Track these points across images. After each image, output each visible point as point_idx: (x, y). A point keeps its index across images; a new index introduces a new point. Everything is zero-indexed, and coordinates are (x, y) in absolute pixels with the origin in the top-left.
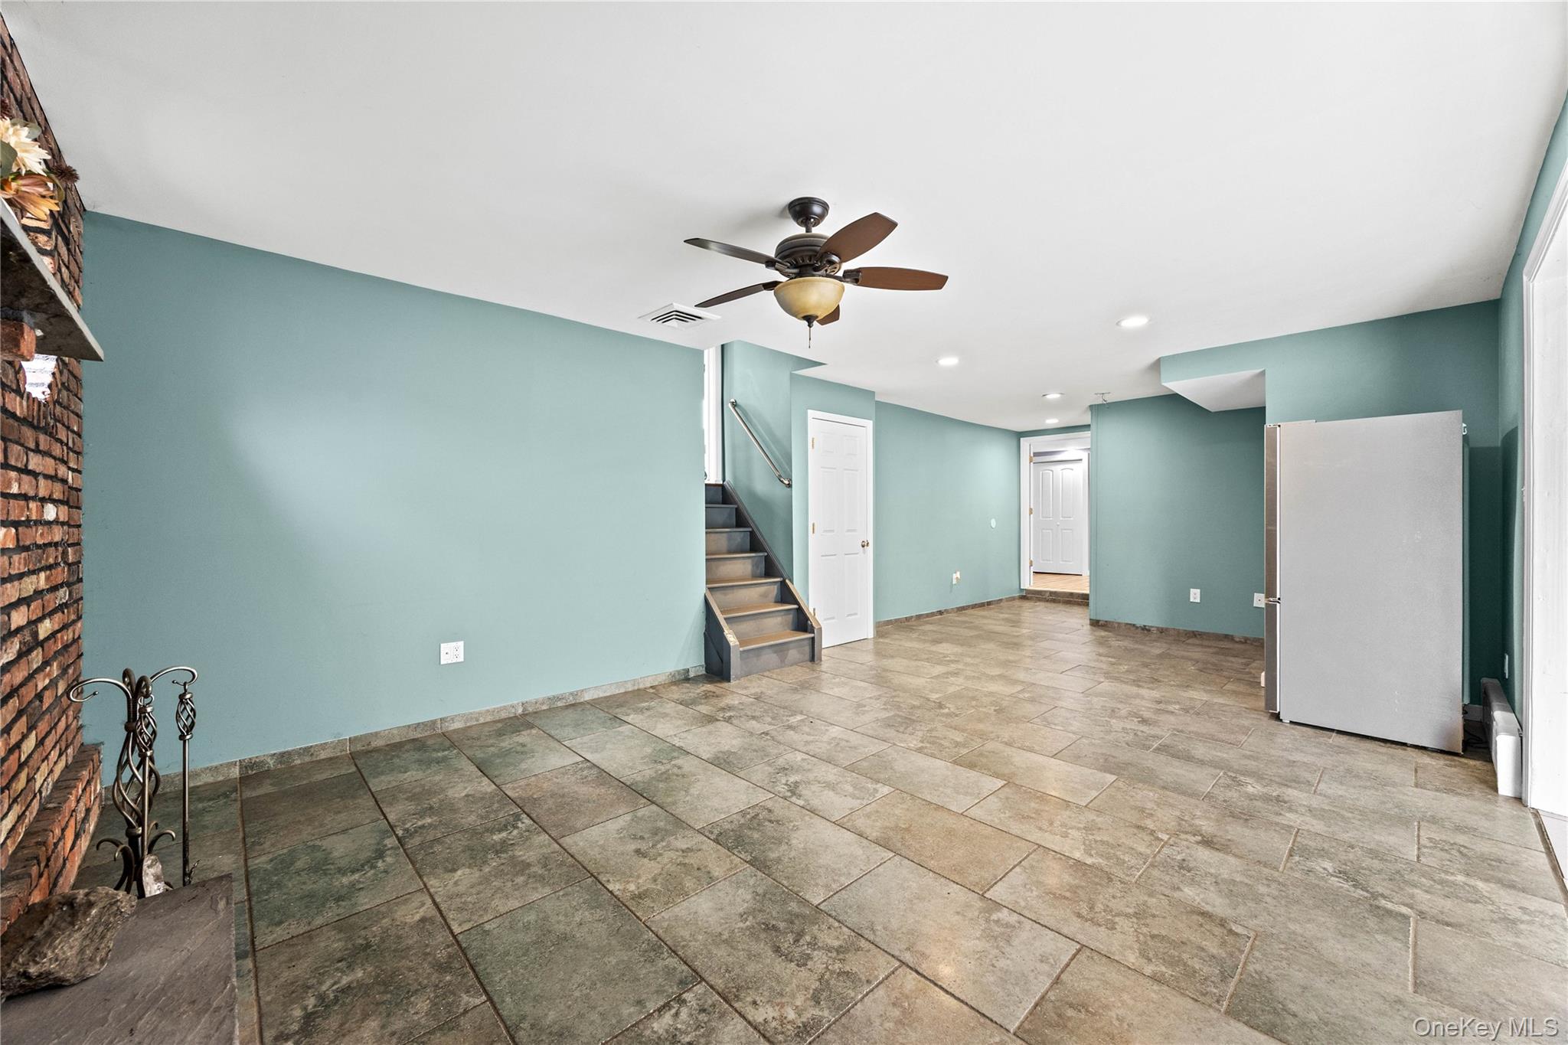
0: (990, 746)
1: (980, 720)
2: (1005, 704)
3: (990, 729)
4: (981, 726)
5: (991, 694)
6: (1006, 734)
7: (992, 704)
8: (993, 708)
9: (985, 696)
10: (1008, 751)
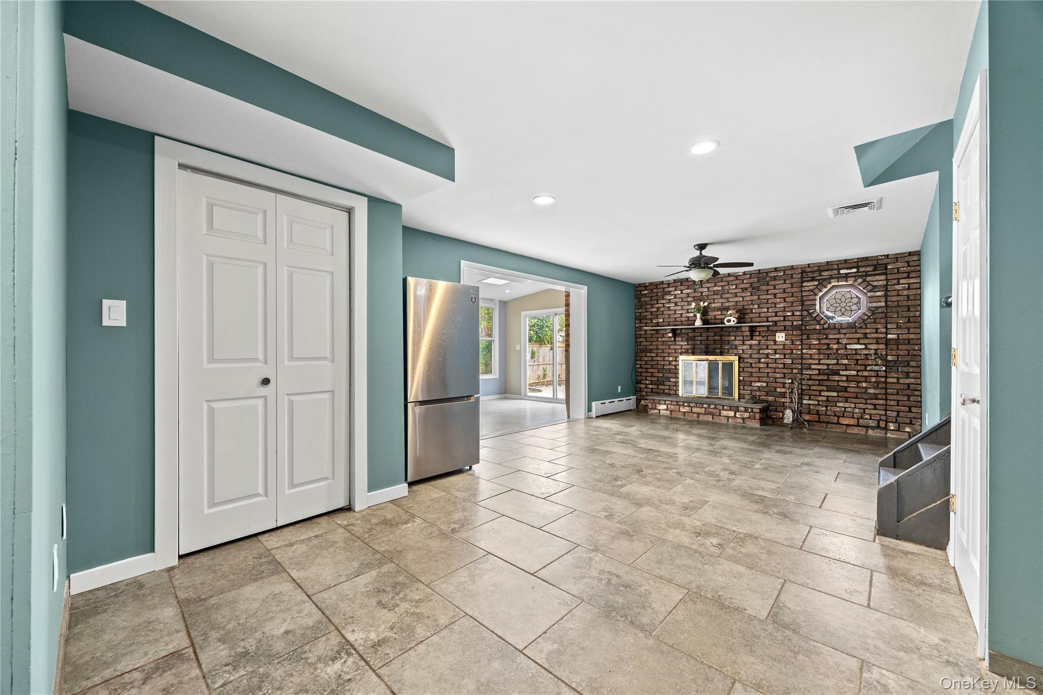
0: (644, 456)
1: (651, 466)
2: (636, 476)
3: (644, 462)
4: (650, 463)
5: (647, 484)
6: (636, 460)
7: (645, 476)
8: (644, 473)
9: (651, 482)
10: (636, 454)
